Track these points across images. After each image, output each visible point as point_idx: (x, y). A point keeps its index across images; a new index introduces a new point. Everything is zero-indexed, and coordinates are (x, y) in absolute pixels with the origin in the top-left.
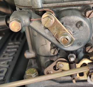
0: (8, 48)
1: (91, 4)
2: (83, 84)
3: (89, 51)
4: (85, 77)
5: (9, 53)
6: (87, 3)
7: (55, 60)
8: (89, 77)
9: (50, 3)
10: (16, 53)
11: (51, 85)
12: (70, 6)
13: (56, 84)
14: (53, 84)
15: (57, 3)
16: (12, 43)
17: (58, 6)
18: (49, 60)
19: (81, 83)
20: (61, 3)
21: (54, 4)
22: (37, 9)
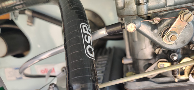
0: (99, 61)
1: (193, 6)
2: (183, 84)
3: (192, 48)
4: (185, 76)
5: (101, 64)
6: (189, 6)
7: (153, 63)
8: (190, 75)
9: (154, 9)
10: (107, 64)
11: (150, 86)
12: (173, 10)
13: (155, 85)
14: (152, 85)
15: (160, 8)
16: (100, 57)
17: (162, 11)
18: (147, 63)
19: (180, 83)
20: (164, 8)
21: (158, 9)
22: (144, 15)
